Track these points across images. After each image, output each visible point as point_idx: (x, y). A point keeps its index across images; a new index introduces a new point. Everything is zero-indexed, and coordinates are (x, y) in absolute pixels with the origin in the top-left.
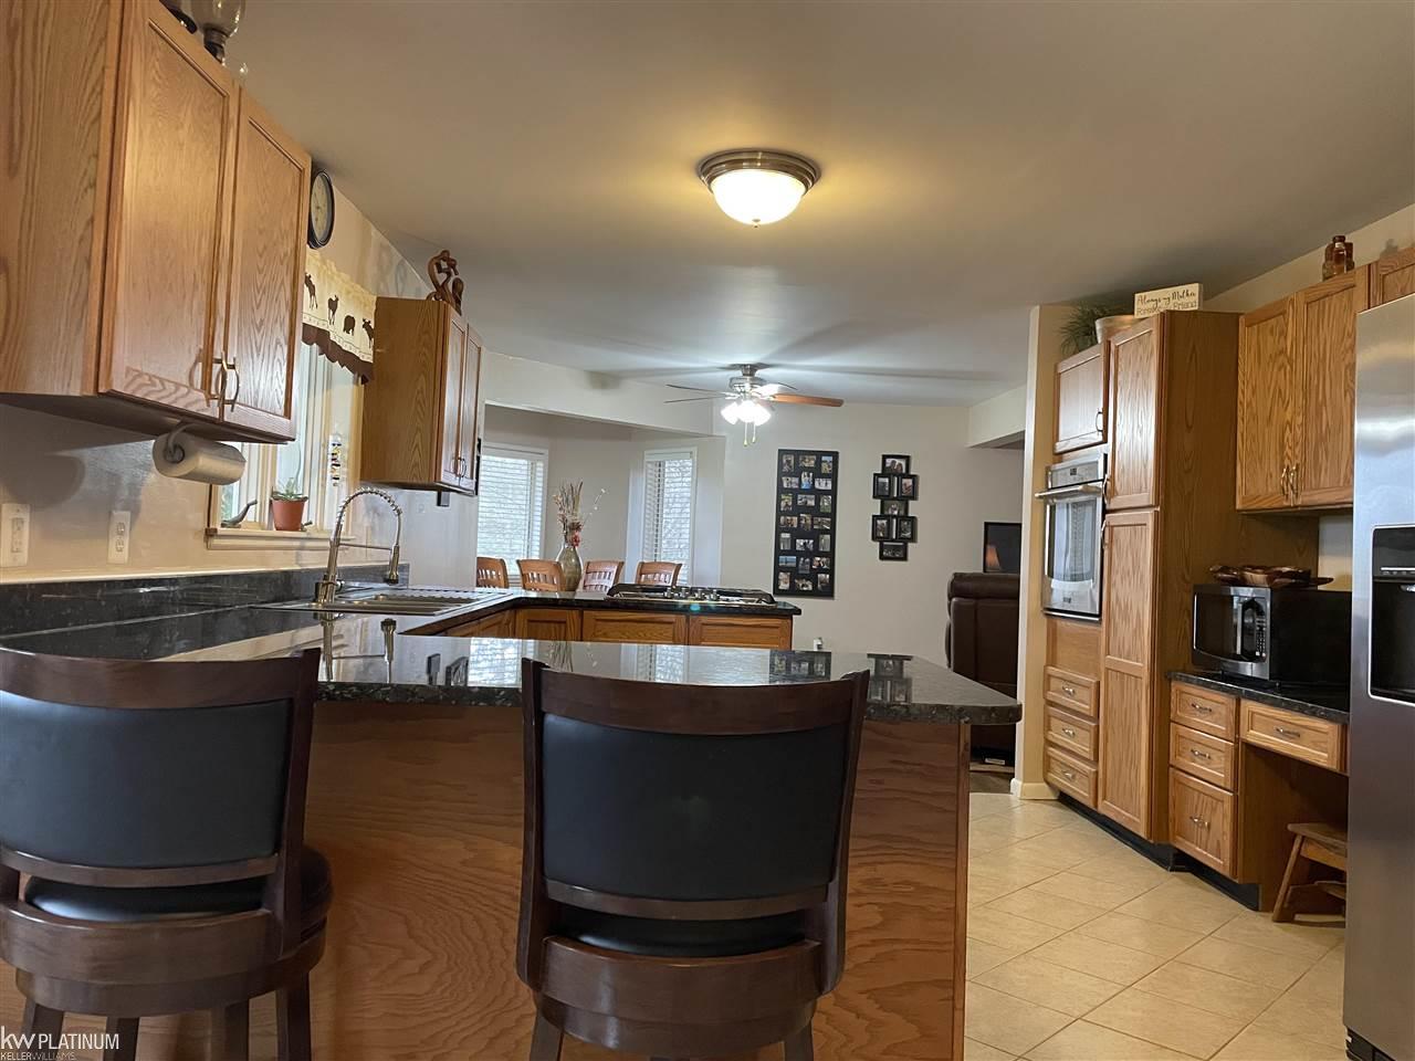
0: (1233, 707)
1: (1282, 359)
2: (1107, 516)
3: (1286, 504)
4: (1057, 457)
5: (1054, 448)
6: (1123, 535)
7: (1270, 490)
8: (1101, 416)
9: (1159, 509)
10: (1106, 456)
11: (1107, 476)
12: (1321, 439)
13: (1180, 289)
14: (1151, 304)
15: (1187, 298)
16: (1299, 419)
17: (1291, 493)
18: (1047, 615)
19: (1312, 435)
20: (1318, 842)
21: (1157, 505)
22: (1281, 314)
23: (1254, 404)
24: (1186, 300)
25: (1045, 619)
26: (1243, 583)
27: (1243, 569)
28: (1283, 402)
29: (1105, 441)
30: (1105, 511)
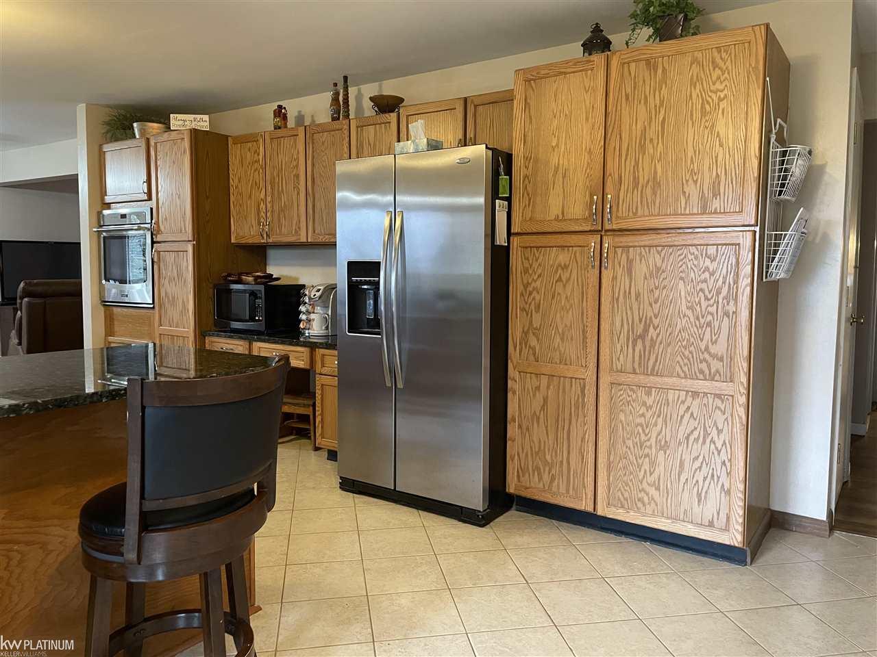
0: (248, 347)
1: (256, 165)
2: (155, 245)
3: (262, 241)
4: (105, 206)
5: (103, 200)
6: (169, 258)
7: (252, 233)
8: (145, 184)
9: (195, 243)
10: (152, 209)
11: (153, 221)
12: (282, 210)
13: (198, 117)
14: (181, 122)
15: (202, 122)
16: (269, 199)
17: (265, 236)
18: (104, 305)
19: (276, 208)
20: (290, 403)
21: (194, 241)
22: (254, 141)
23: (240, 187)
24: (202, 124)
25: (102, 308)
26: (239, 282)
27: (241, 274)
28: (258, 189)
29: (150, 199)
30: (153, 243)
